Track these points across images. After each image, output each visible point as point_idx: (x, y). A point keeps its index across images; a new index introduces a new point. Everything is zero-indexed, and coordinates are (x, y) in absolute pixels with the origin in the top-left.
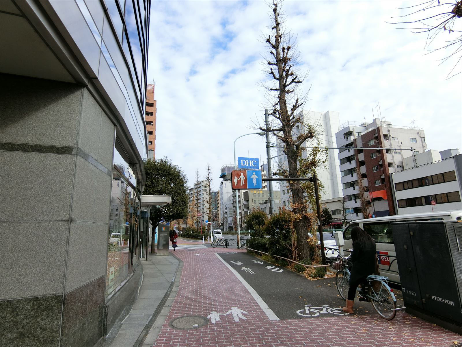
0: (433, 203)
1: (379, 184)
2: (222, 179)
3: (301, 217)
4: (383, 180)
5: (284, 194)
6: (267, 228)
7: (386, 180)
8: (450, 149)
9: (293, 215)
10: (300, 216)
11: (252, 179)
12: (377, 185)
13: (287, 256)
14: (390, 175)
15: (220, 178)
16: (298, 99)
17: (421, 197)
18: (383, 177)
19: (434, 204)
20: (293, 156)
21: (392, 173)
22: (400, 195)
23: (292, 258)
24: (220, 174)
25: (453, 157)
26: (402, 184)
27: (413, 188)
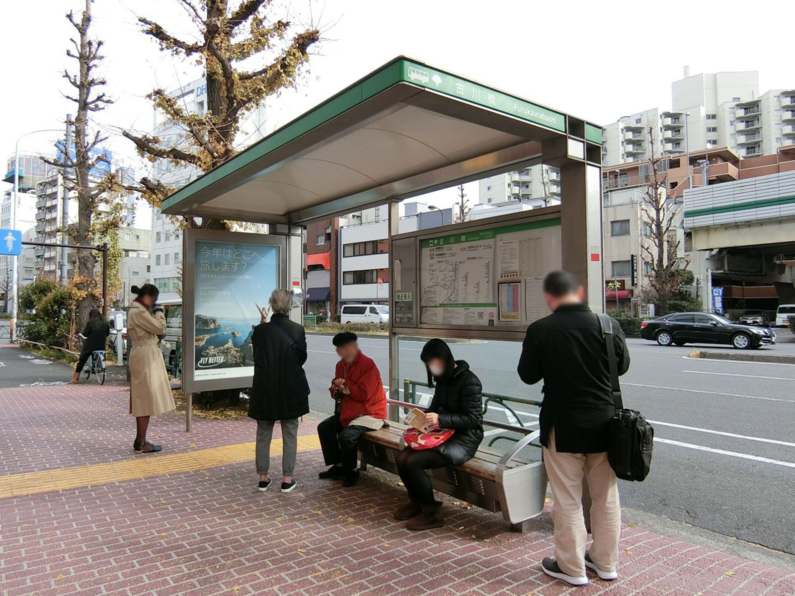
0: (379, 281)
1: (321, 241)
2: (9, 186)
3: (86, 295)
4: (328, 236)
5: (158, 240)
6: (45, 308)
7: (333, 237)
8: (417, 203)
9: (75, 291)
10: (84, 294)
11: (6, 241)
12: (319, 244)
13: (62, 346)
14: (339, 230)
15: (4, 180)
16: (99, 132)
17: (372, 270)
18: (329, 231)
19: (380, 283)
20: (86, 211)
21: (342, 227)
22: (349, 264)
23: (68, 348)
24: (6, 172)
25: (417, 215)
26: (353, 245)
27: (365, 254)
